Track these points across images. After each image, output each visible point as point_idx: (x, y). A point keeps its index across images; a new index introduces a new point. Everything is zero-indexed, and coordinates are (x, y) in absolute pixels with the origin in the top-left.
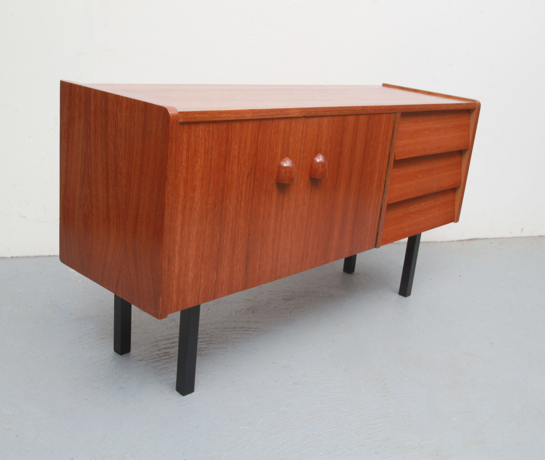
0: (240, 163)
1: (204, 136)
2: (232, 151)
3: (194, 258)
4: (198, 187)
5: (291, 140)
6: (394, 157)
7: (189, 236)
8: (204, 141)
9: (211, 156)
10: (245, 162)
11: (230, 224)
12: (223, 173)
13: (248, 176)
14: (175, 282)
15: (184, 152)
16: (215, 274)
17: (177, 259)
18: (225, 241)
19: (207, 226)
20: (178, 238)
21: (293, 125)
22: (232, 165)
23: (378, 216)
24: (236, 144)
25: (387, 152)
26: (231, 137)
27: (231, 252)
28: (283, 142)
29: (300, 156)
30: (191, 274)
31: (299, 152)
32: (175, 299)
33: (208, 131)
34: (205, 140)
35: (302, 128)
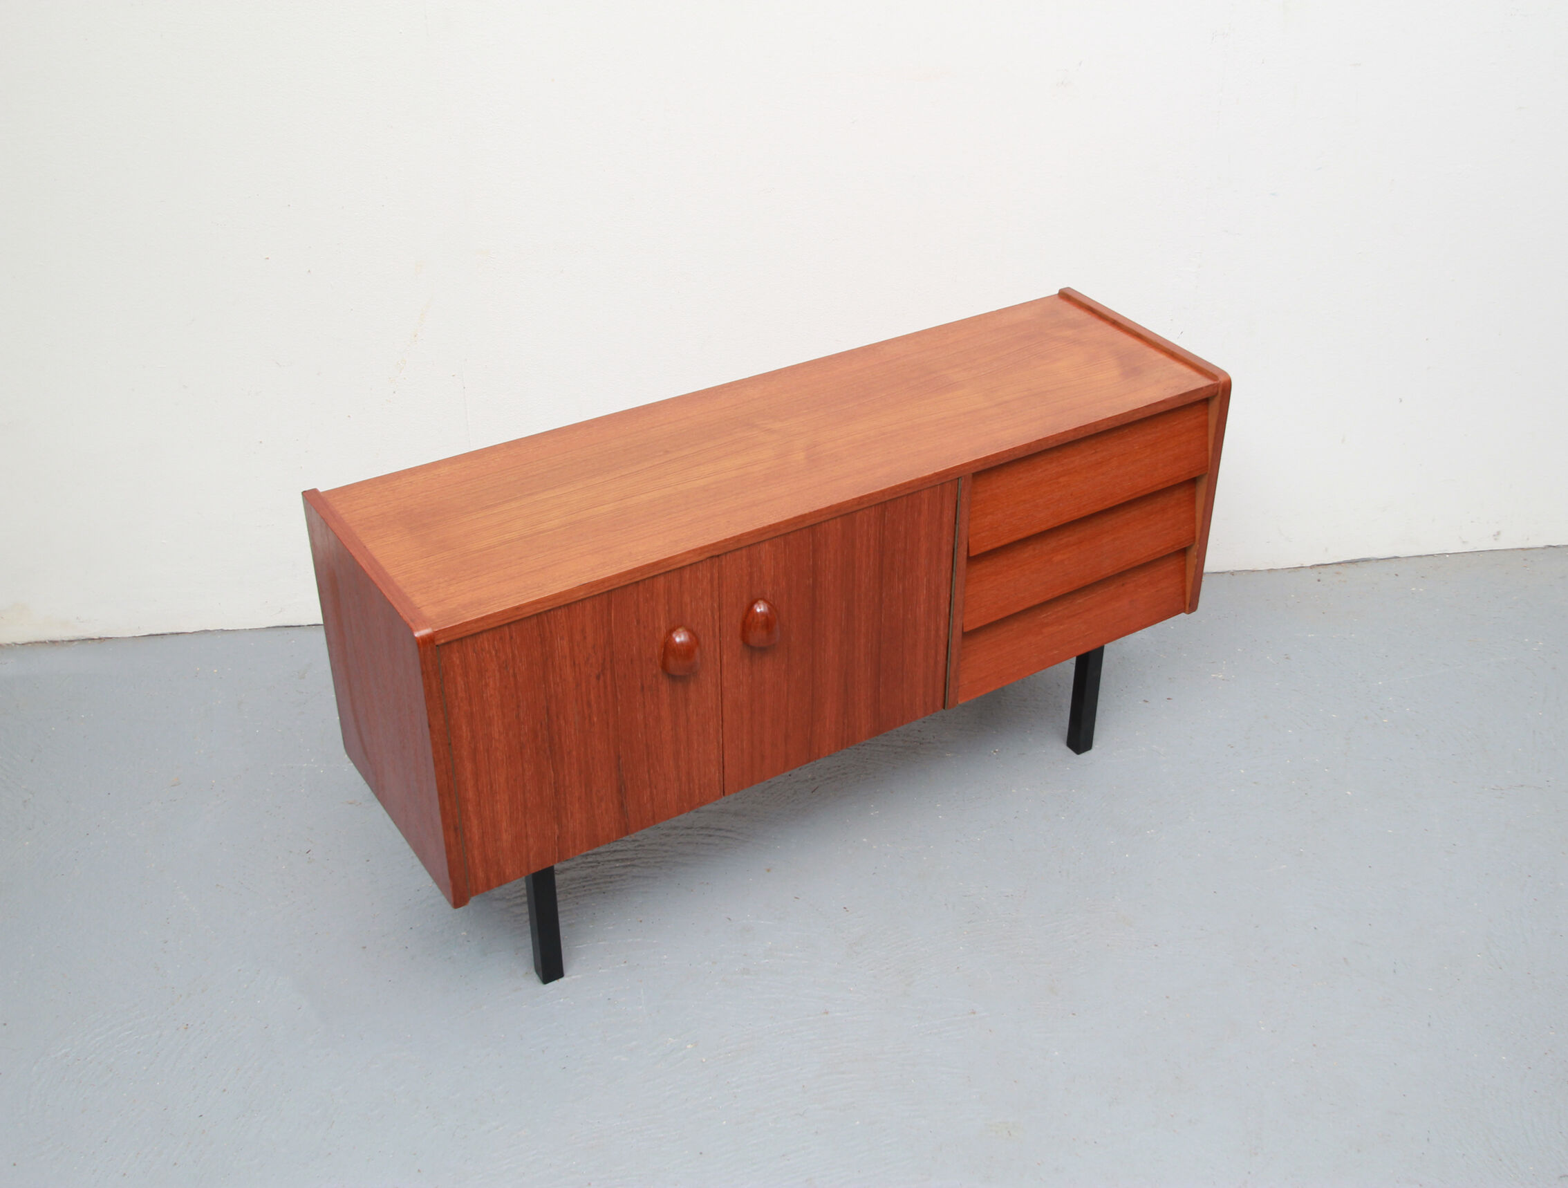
0: (577, 662)
1: (494, 647)
2: (557, 652)
3: (508, 814)
4: (496, 718)
5: (687, 599)
6: (966, 553)
7: (492, 787)
8: (496, 654)
9: (514, 670)
10: (588, 659)
11: (574, 753)
12: (544, 686)
13: (598, 678)
14: (476, 852)
15: (459, 679)
16: (556, 827)
17: (475, 822)
18: (567, 778)
19: (526, 766)
20: (471, 794)
21: (688, 576)
22: (561, 670)
23: (941, 658)
24: (562, 638)
25: (946, 548)
26: (551, 632)
27: (584, 790)
28: (667, 608)
29: (713, 618)
30: (506, 837)
31: (709, 612)
32: (481, 874)
33: (501, 638)
34: (496, 651)
35: (709, 575)
